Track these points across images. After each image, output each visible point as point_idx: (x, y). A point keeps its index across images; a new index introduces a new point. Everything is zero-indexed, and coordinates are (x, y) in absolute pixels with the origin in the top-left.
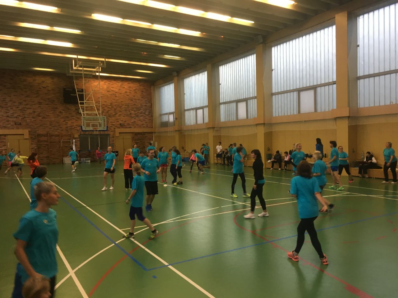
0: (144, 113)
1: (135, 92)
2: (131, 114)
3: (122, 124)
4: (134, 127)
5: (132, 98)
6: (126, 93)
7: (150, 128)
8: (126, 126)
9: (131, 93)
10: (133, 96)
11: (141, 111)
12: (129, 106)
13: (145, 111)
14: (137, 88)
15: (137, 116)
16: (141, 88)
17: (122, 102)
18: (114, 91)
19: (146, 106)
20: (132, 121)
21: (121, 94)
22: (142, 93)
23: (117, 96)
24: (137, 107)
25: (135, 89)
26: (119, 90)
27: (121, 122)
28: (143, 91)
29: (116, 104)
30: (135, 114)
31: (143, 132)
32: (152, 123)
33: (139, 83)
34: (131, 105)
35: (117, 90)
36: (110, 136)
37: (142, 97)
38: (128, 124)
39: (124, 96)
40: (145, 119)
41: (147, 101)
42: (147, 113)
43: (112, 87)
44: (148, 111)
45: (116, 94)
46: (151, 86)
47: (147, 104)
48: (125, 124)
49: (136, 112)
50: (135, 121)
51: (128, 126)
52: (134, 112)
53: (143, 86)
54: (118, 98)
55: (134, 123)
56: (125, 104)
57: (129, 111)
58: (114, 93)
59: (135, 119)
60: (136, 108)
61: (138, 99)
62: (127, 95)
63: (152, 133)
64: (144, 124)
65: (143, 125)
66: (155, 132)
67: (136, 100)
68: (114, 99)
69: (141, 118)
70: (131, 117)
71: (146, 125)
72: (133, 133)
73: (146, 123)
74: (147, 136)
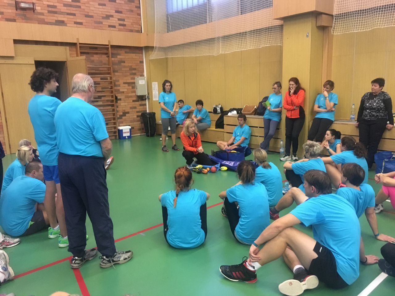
3: (23, 5)
4: (76, 23)
7: (131, 31)
8: (42, 14)
31: (113, 47)
32: (140, 15)
38: (49, 6)
48: (38, 8)
51: (52, 18)
55: (70, 6)
63: (138, 49)
64: (112, 16)
65: (108, 17)
66: (149, 48)
71: (119, 20)
72: (74, 44)
73: (117, 14)
74: (124, 62)
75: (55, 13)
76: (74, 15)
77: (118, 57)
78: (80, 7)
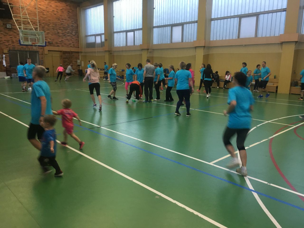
0: (71, 33)
1: (62, 12)
2: (58, 33)
3: (50, 42)
4: (62, 46)
5: (60, 17)
6: (53, 12)
7: (76, 47)
8: (54, 44)
9: (58, 12)
10: (60, 16)
11: (68, 31)
12: (57, 25)
13: (71, 31)
14: (64, 8)
15: (64, 35)
16: (67, 8)
17: (50, 20)
18: (42, 9)
19: (72, 26)
20: (60, 40)
21: (49, 12)
22: (69, 13)
23: (45, 14)
24: (65, 26)
25: (62, 8)
26: (47, 8)
27: (49, 40)
28: (69, 12)
29: (44, 21)
30: (63, 33)
31: (71, 52)
32: (79, 43)
33: (66, 3)
34: (59, 25)
35: (44, 8)
36: (39, 54)
37: (68, 17)
38: (56, 42)
39: (51, 14)
40: (72, 39)
41: (73, 22)
42: (74, 34)
43: (39, 5)
44: (74, 31)
45: (44, 11)
46: (77, 7)
47: (74, 25)
48: (53, 43)
49: (64, 32)
50: (63, 41)
51: (56, 45)
52: (61, 31)
53: (69, 7)
54: (45, 16)
55: (61, 42)
56: (53, 23)
57: (57, 30)
58: (41, 11)
59: (63, 38)
60: (64, 28)
61: (65, 19)
62: (54, 14)
63: (78, 52)
65: (70, 44)
66: (81, 52)
67: (63, 20)
68: (42, 17)
69: (68, 38)
70: (59, 36)
71: (73, 45)
72: (61, 51)
73: (73, 43)
74: (74, 56)
75: (57, 44)
76: (62, 44)
77: (73, 54)
78: (63, 42)
